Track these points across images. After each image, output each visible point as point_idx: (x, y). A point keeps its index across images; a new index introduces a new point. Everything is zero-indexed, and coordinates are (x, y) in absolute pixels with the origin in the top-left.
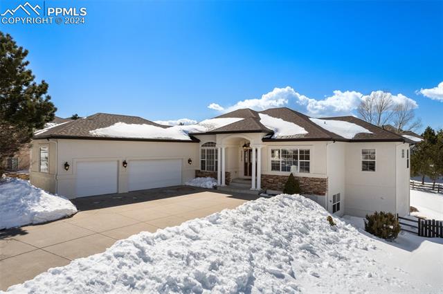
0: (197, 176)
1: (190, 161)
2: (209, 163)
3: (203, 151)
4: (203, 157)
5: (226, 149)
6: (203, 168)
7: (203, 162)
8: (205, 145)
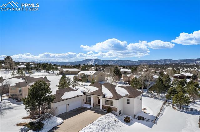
0: (85, 104)
1: (83, 100)
2: (88, 100)
3: (87, 97)
4: (87, 99)
5: (93, 98)
6: (87, 101)
7: (87, 100)
8: (87, 95)
